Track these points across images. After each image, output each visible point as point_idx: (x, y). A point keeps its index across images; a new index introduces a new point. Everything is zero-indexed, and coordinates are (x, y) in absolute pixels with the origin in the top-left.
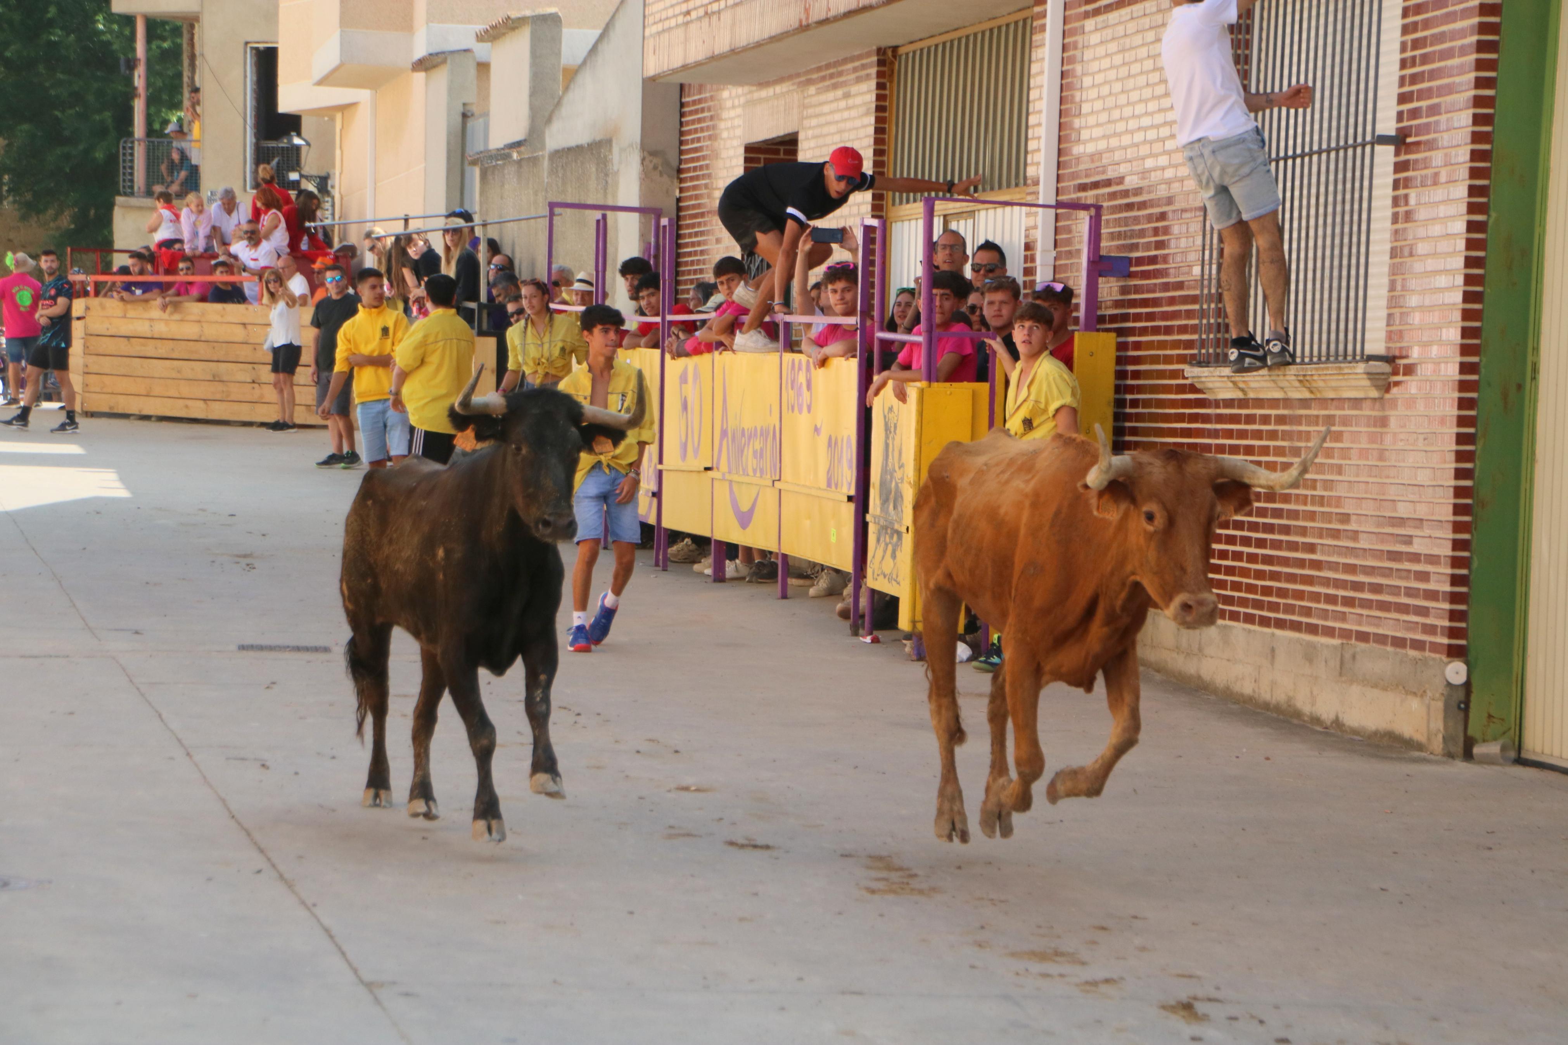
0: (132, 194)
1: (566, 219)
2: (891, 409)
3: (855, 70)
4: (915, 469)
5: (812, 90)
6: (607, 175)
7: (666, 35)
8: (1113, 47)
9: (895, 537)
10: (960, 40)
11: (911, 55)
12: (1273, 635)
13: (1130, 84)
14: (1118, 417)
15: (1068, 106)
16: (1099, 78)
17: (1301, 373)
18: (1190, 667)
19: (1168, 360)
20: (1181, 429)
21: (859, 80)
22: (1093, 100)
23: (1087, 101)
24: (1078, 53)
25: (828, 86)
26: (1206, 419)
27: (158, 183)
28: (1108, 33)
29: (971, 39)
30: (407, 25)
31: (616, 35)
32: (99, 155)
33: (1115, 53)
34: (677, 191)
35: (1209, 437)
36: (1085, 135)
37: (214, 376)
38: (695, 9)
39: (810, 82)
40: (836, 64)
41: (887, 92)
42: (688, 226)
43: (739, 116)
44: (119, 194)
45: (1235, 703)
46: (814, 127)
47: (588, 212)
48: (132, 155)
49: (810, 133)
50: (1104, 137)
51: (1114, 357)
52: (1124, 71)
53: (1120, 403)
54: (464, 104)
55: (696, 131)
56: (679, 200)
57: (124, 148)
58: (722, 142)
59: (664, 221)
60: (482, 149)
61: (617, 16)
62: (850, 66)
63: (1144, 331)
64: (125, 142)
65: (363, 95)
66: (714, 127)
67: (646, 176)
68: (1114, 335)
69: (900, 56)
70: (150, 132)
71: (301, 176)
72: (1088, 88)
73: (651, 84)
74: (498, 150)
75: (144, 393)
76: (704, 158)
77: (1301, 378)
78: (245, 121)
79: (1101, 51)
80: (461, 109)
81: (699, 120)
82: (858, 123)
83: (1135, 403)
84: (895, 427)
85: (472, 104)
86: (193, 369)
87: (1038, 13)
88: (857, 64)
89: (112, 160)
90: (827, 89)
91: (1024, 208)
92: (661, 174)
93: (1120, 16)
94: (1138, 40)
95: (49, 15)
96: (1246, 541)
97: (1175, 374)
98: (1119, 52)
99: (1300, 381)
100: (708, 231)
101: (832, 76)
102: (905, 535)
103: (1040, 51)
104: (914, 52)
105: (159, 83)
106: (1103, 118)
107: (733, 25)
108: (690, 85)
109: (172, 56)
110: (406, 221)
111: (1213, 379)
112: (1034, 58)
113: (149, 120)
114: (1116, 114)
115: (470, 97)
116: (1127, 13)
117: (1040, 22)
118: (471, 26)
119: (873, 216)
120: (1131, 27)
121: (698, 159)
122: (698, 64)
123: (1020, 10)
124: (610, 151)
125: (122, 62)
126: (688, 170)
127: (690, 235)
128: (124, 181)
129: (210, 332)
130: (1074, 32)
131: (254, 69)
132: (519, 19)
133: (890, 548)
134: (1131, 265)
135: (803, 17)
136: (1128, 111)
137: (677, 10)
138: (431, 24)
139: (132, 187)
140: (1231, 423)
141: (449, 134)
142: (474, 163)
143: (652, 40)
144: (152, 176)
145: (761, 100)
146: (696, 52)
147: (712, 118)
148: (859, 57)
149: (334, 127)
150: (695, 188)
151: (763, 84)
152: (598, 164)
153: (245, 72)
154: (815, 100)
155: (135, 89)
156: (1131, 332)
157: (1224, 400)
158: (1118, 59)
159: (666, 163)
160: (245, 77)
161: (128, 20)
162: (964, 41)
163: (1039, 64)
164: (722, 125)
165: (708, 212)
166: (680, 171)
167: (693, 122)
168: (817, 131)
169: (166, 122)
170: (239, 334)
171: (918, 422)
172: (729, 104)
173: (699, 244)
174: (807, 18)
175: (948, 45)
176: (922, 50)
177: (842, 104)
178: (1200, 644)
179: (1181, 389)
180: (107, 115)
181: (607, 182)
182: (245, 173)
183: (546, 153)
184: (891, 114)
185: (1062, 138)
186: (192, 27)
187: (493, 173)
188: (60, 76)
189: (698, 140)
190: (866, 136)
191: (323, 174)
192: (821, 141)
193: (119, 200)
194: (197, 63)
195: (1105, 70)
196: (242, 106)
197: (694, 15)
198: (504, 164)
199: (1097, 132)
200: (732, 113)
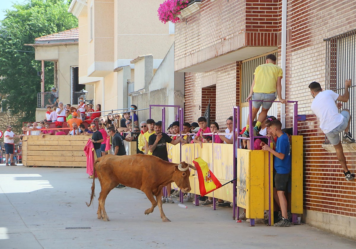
0: (41, 107)
1: (154, 109)
2: (242, 158)
3: (231, 67)
4: (249, 174)
5: (219, 73)
6: (165, 97)
7: (180, 60)
8: (299, 59)
9: (244, 192)
10: (258, 58)
11: (245, 63)
12: (350, 218)
13: (304, 69)
14: (304, 158)
15: (288, 75)
16: (296, 68)
17: (354, 145)
18: (327, 227)
19: (317, 142)
20: (322, 161)
21: (232, 70)
22: (294, 73)
23: (293, 74)
24: (290, 61)
25: (224, 72)
26: (328, 158)
27: (47, 104)
28: (298, 56)
29: (262, 58)
30: (112, 60)
31: (167, 60)
32: (32, 97)
33: (300, 61)
34: (184, 101)
35: (329, 163)
36: (293, 83)
37: (62, 155)
38: (187, 53)
39: (219, 71)
40: (225, 66)
41: (239, 73)
42: (187, 110)
43: (200, 80)
44: (37, 108)
45: (340, 237)
46: (220, 83)
47: (160, 107)
48: (40, 97)
49: (219, 84)
50: (298, 83)
51: (303, 142)
52: (302, 66)
53: (304, 155)
54: (128, 80)
55: (189, 85)
56: (185, 103)
57: (38, 95)
58: (196, 87)
59: (180, 109)
60: (132, 92)
61: (167, 55)
62: (229, 66)
63: (310, 135)
64: (39, 94)
65: (101, 79)
66: (194, 83)
67: (176, 97)
68: (302, 136)
69: (243, 63)
70: (45, 91)
71: (85, 101)
72: (293, 70)
73: (176, 72)
74: (136, 91)
75: (43, 160)
76: (191, 92)
77: (354, 147)
78: (70, 87)
79: (296, 60)
80: (127, 81)
81: (190, 82)
82: (232, 81)
83: (309, 154)
84: (243, 162)
85: (130, 80)
86: (56, 153)
87: (279, 51)
88: (231, 66)
89: (35, 98)
90: (223, 73)
91: (277, 103)
92: (180, 97)
93: (301, 51)
94: (306, 57)
95: (19, 62)
96: (341, 192)
97: (319, 146)
98: (301, 60)
99: (354, 148)
100: (193, 111)
101: (225, 69)
102: (247, 192)
103: (280, 61)
104: (246, 62)
105: (48, 78)
106: (298, 78)
107: (198, 56)
108: (187, 73)
109: (51, 71)
110: (112, 111)
111: (329, 147)
112: (278, 63)
113: (45, 87)
114: (301, 77)
115: (129, 78)
116: (303, 50)
117: (280, 53)
118: (129, 59)
119: (236, 106)
120: (304, 54)
121: (190, 92)
122: (189, 67)
123: (274, 50)
124: (166, 91)
125: (38, 73)
126: (187, 95)
127: (188, 112)
128: (38, 104)
129: (61, 143)
130: (289, 56)
131: (73, 73)
132: (142, 57)
133: (243, 195)
134: (306, 117)
135: (216, 54)
136: (304, 76)
137: (183, 53)
138: (119, 59)
139: (40, 105)
140: (335, 159)
141: (124, 88)
142: (130, 95)
143: (176, 61)
144: (46, 102)
145: (206, 76)
146: (188, 64)
147: (193, 81)
148: (232, 64)
149: (94, 87)
150: (189, 100)
151: (206, 72)
152: (163, 94)
153: (70, 74)
154: (220, 75)
155: (41, 79)
156: (307, 135)
157: (333, 153)
158: (301, 63)
159: (181, 93)
160: (70, 75)
161: (40, 62)
162: (259, 59)
163: (280, 64)
164: (196, 83)
165: (192, 106)
166: (185, 95)
167: (188, 82)
168: (221, 84)
169: (50, 88)
170: (68, 143)
171: (249, 161)
172: (197, 77)
173: (190, 115)
174: (217, 54)
175: (255, 60)
176: (248, 61)
177: (228, 76)
178: (329, 221)
179: (321, 150)
180: (34, 87)
181: (165, 99)
182: (70, 100)
183: (149, 92)
184: (240, 79)
185: (287, 84)
186: (56, 63)
187: (135, 98)
188: (22, 77)
189: (190, 87)
190: (234, 85)
191: (91, 100)
192: (222, 86)
193: (37, 109)
194: (58, 72)
195: (297, 65)
196: (70, 83)
197: (187, 54)
198: (138, 95)
199: (296, 82)
200: (198, 80)
